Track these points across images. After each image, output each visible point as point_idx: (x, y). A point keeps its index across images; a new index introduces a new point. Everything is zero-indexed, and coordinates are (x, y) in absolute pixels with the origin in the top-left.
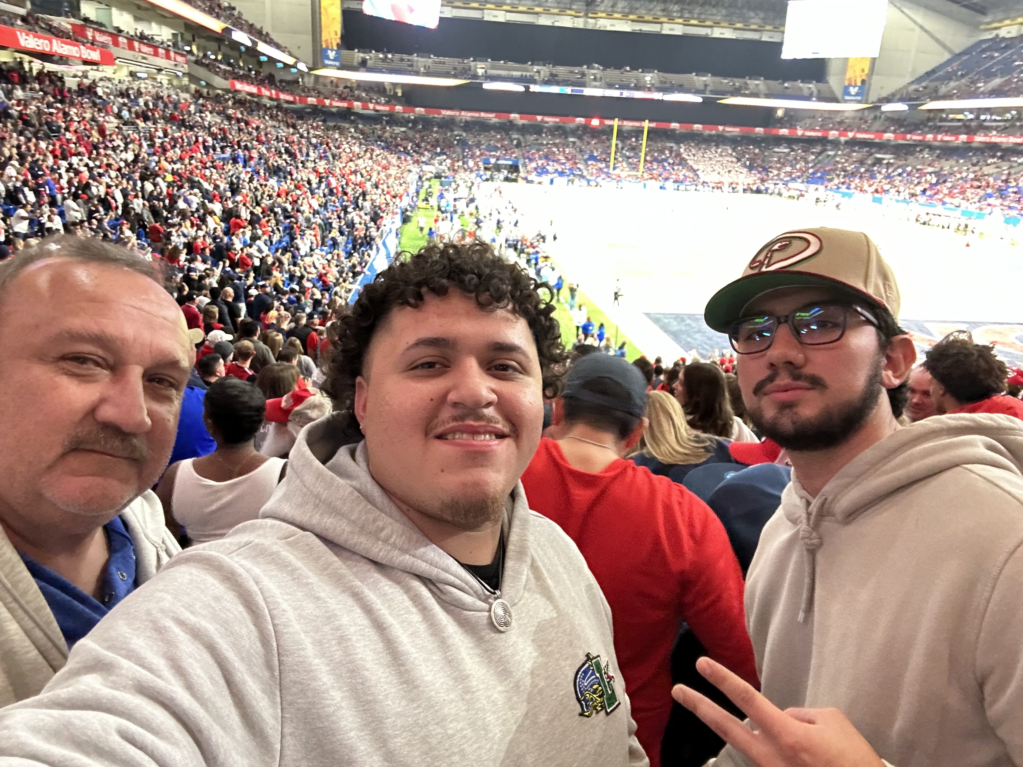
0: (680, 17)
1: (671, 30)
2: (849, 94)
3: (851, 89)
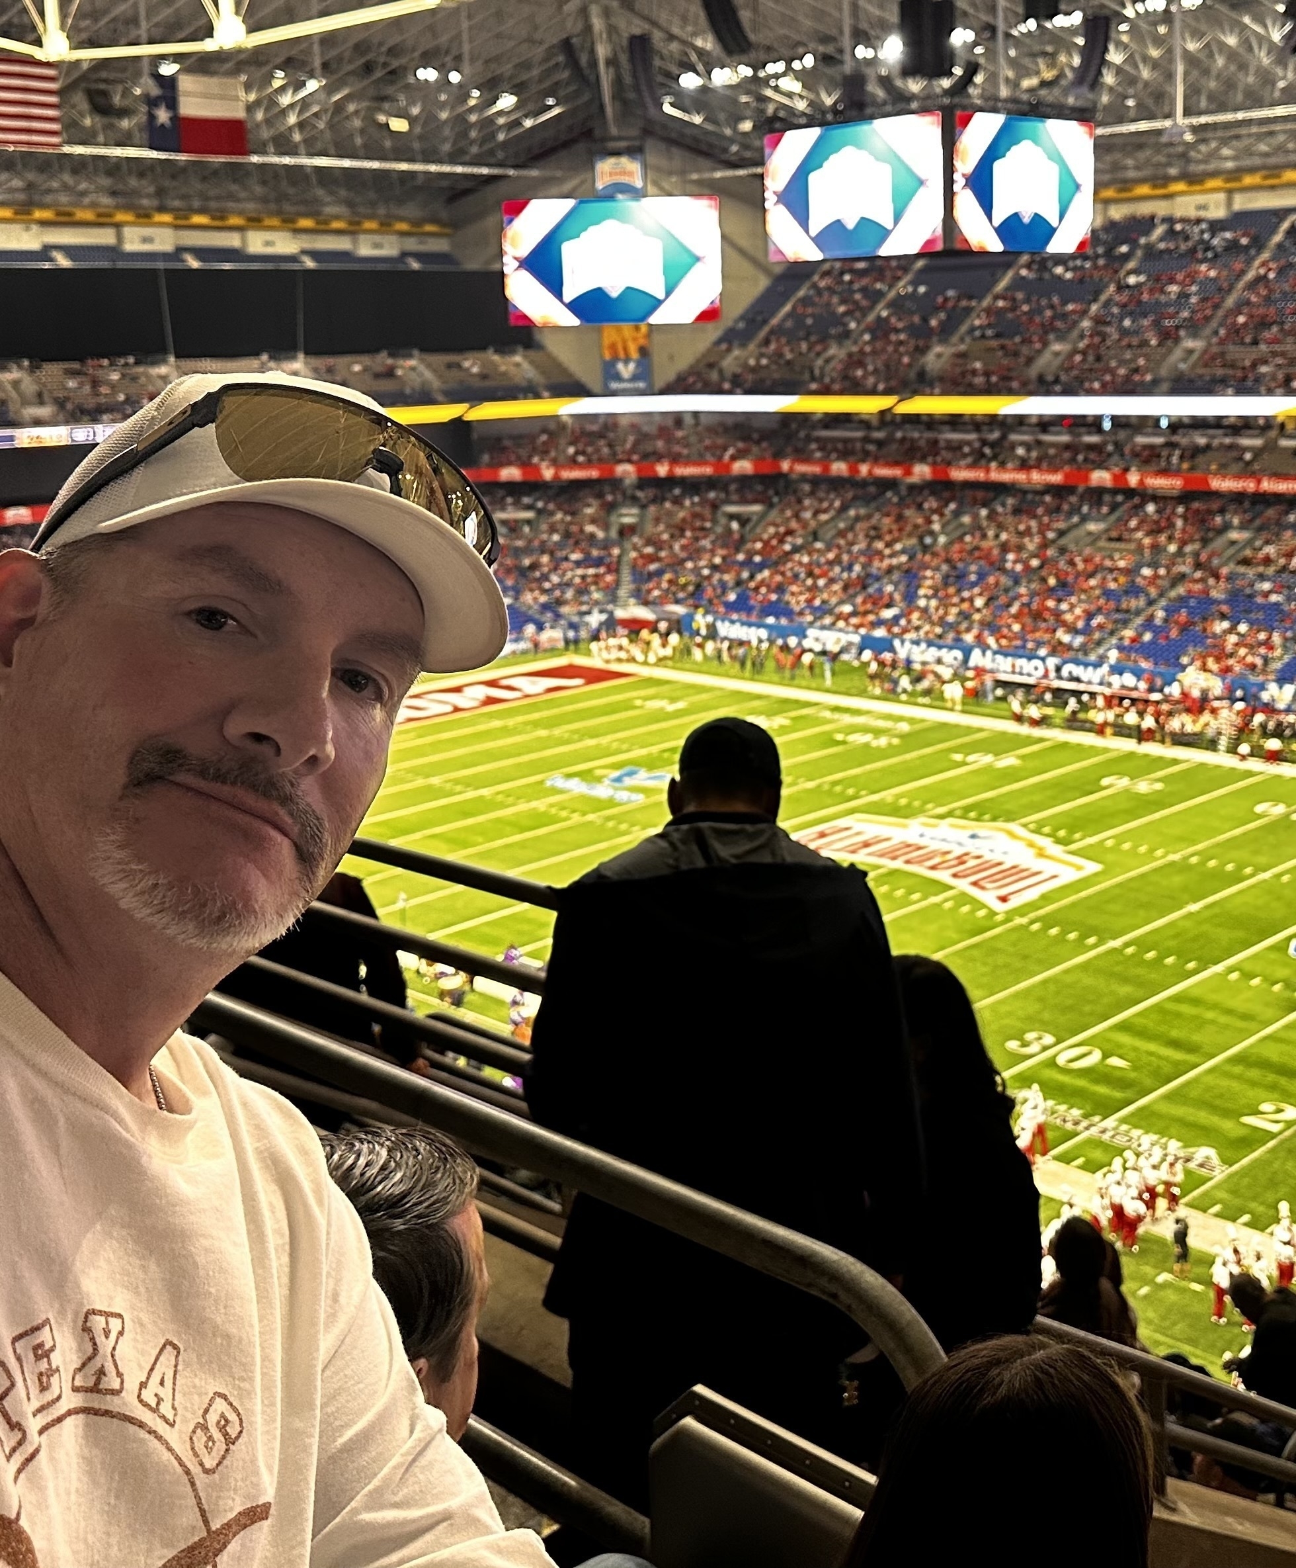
0: (162, 209)
1: (146, 240)
2: (618, 377)
3: (620, 366)
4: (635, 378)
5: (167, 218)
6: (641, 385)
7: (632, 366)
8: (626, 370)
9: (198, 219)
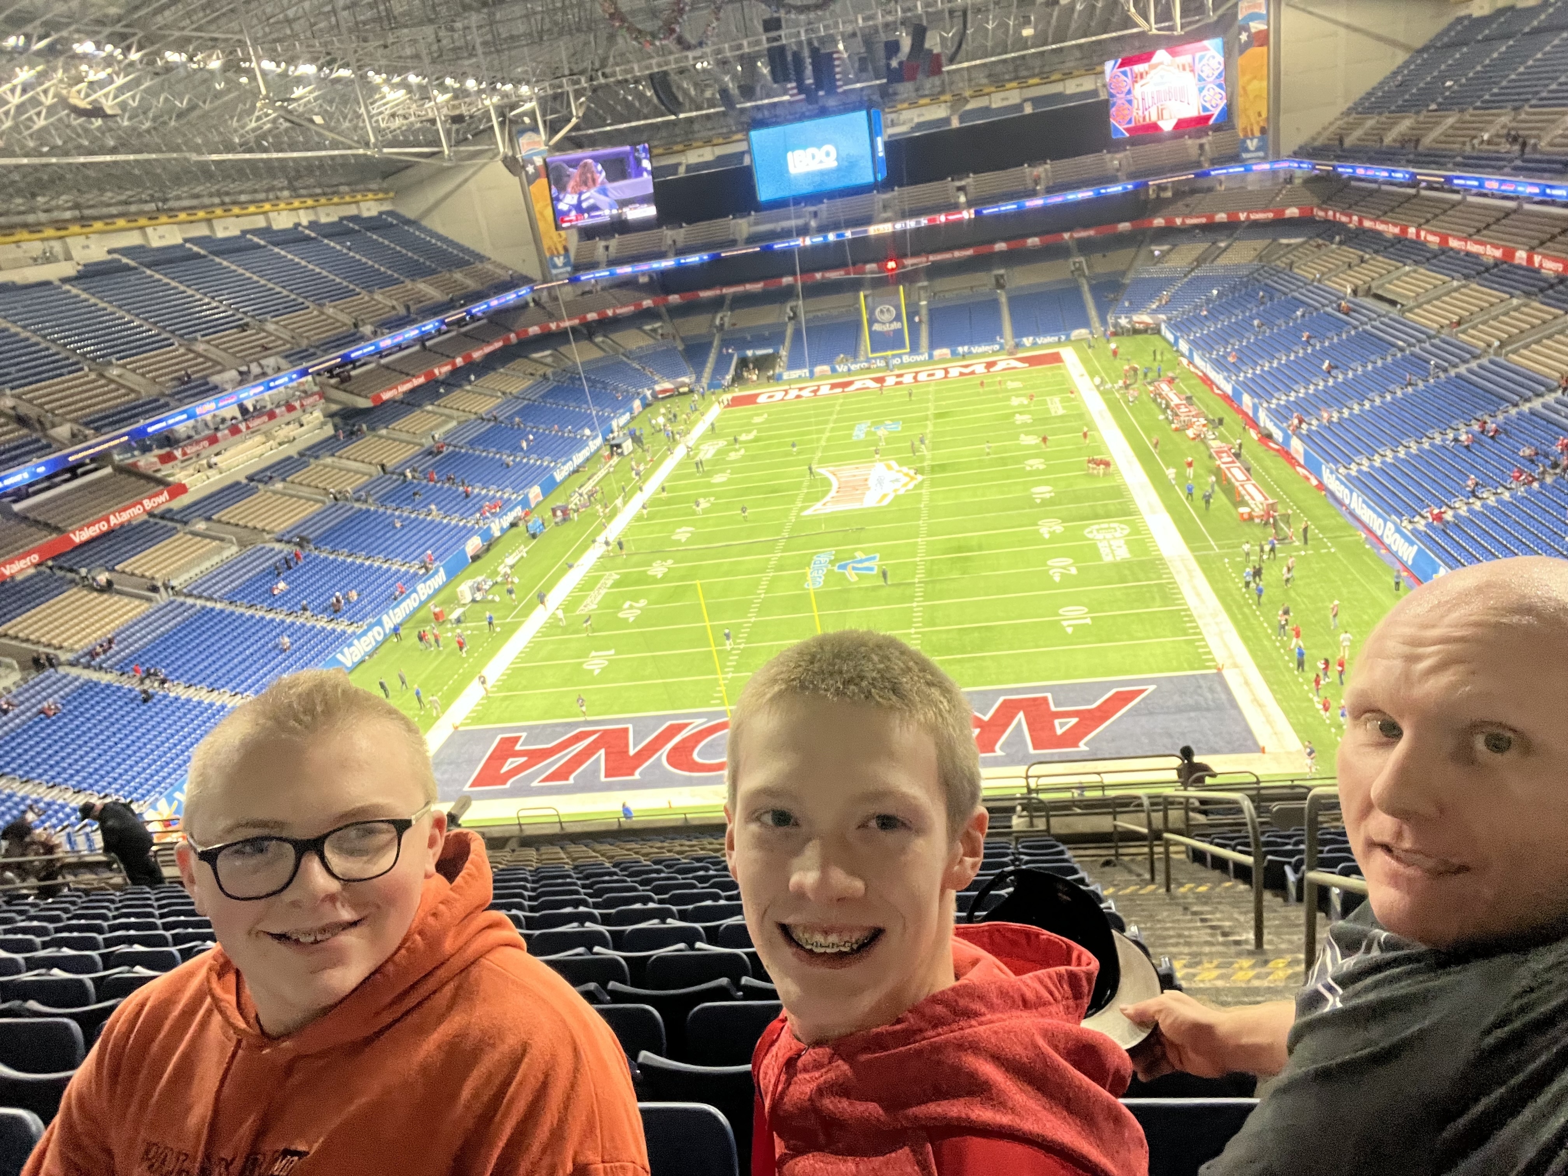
1: (1003, 100)
2: (1247, 150)
3: (1248, 142)
4: (1258, 149)
5: (1014, 84)
6: (1261, 154)
7: (1255, 141)
8: (1252, 144)
9: (1031, 81)
